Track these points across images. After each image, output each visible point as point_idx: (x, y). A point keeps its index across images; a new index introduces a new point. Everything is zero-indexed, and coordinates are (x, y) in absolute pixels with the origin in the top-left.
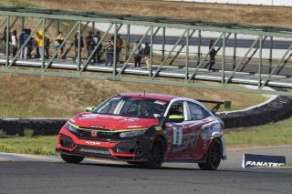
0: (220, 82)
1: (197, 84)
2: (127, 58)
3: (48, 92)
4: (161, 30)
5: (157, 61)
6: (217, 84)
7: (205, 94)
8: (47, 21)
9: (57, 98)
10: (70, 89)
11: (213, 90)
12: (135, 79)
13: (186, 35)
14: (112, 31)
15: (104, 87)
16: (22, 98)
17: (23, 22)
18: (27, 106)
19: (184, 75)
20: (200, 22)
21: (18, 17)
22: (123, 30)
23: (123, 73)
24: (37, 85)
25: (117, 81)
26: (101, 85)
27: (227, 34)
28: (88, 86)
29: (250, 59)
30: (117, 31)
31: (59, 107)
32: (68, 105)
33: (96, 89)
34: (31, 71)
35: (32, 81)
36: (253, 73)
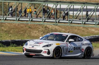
0: (94, 24)
1: (86, 26)
2: (60, 17)
3: (32, 30)
4: (72, 6)
5: (71, 17)
7: (89, 29)
8: (30, 4)
9: (35, 32)
10: (40, 29)
11: (92, 28)
12: (63, 24)
13: (82, 8)
14: (54, 7)
15: (52, 28)
16: (22, 32)
17: (22, 5)
18: (24, 35)
19: (81, 22)
20: (87, 3)
21: (20, 3)
22: (58, 7)
23: (59, 22)
24: (27, 27)
25: (57, 25)
26: (51, 27)
27: (97, 7)
28: (46, 27)
30: (56, 7)
31: (36, 35)
33: (49, 28)
34: (25, 22)
35: (25, 26)
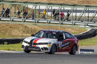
0: (71, 25)
1: (63, 26)
2: (39, 17)
3: (12, 29)
4: (51, 7)
5: (49, 18)
6: (70, 25)
7: (66, 29)
8: (11, 5)
9: (16, 31)
10: (20, 28)
11: (69, 28)
12: (42, 24)
13: (59, 9)
14: (34, 8)
15: (31, 27)
16: (3, 31)
17: (3, 6)
18: (5, 34)
20: (64, 4)
21: (1, 4)
22: (38, 8)
23: (38, 22)
24: (8, 27)
25: (36, 25)
26: (30, 26)
27: (73, 8)
28: (26, 27)
29: (81, 16)
31: (16, 34)
32: (19, 34)
33: (28, 28)
34: (6, 22)
35: (7, 26)
36: (82, 21)
